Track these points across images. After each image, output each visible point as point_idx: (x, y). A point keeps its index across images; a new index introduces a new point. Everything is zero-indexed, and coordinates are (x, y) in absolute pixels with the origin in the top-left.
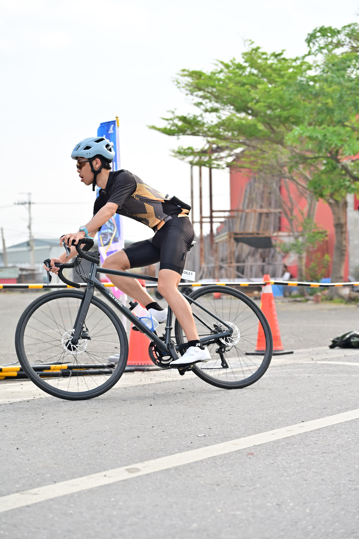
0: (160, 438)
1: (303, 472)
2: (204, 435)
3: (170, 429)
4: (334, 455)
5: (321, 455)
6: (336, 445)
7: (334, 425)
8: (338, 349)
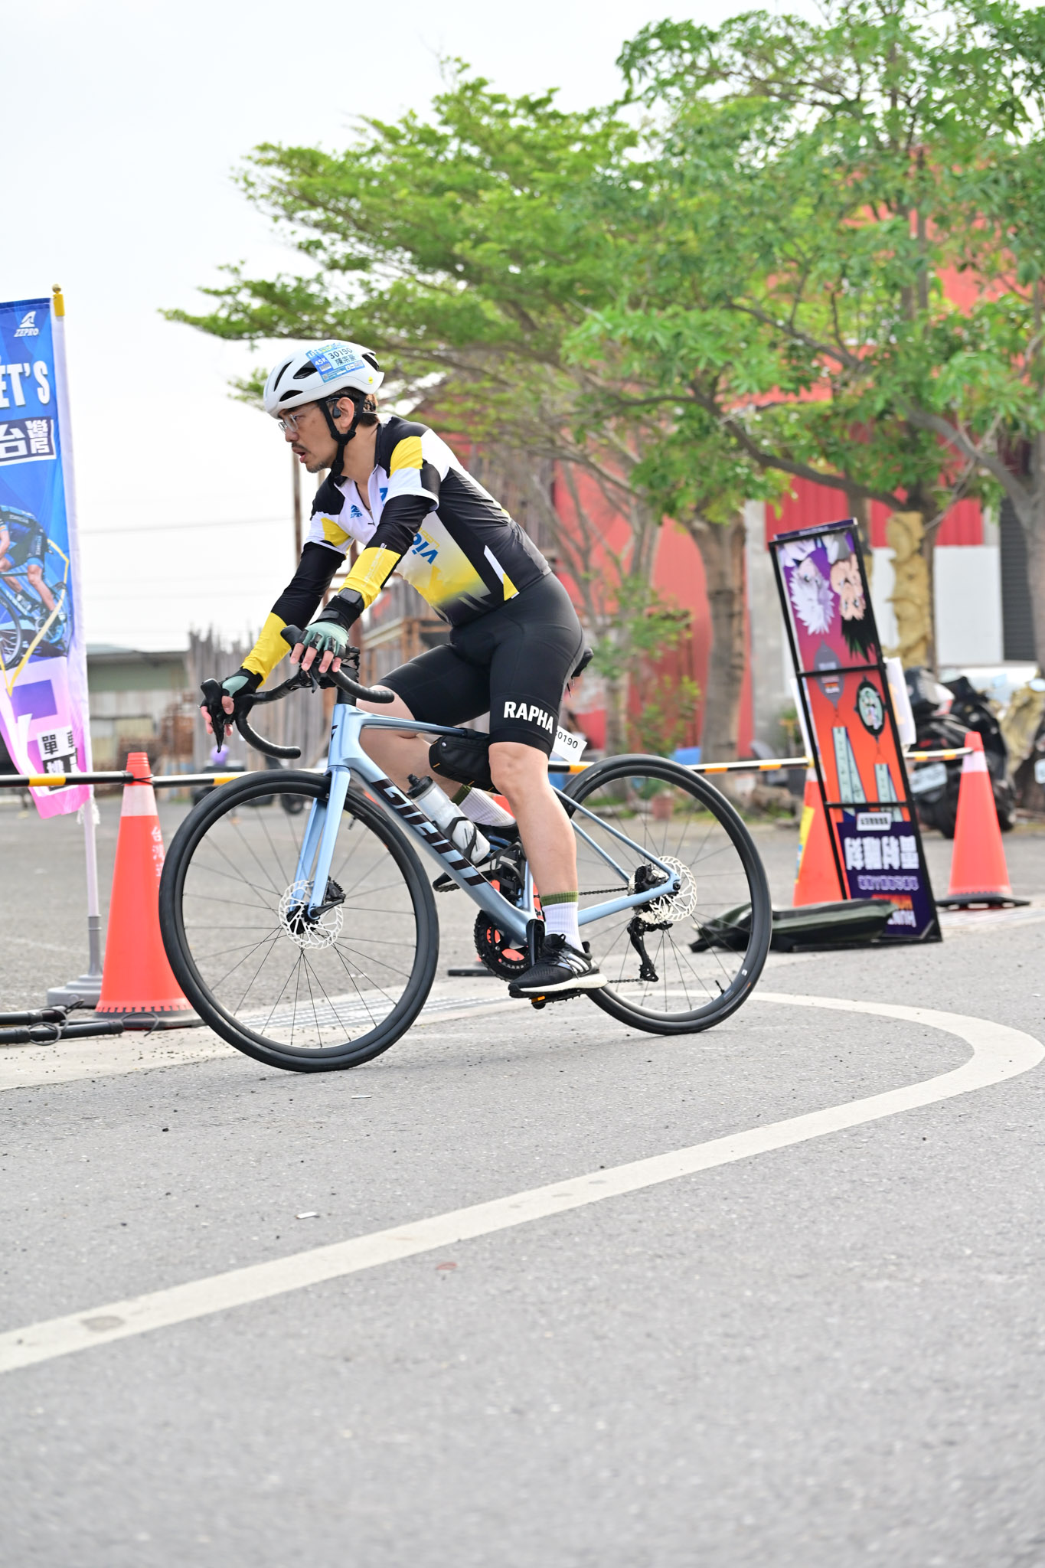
0: (186, 1226)
1: (593, 1313)
2: (314, 1214)
3: (218, 1199)
4: (686, 1262)
5: (647, 1264)
6: (695, 1232)
7: (691, 1175)
8: (714, 953)
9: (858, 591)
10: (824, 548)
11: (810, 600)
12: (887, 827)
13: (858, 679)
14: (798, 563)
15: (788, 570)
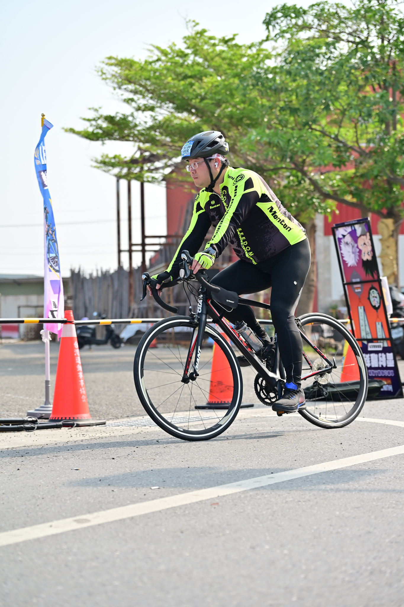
0: (106, 491)
1: (277, 519)
2: (158, 487)
3: (117, 483)
5: (296, 504)
7: (309, 476)
9: (370, 248)
10: (355, 230)
11: (349, 252)
12: (381, 349)
13: (369, 285)
14: (344, 236)
15: (340, 239)
